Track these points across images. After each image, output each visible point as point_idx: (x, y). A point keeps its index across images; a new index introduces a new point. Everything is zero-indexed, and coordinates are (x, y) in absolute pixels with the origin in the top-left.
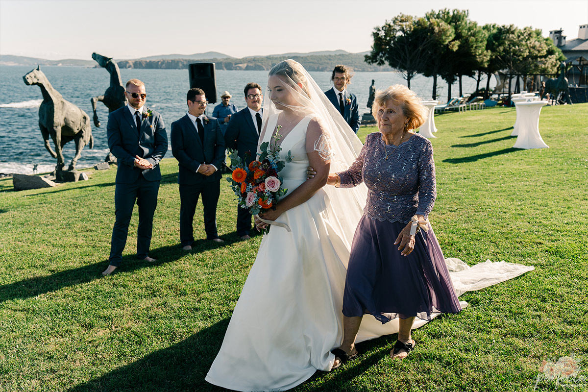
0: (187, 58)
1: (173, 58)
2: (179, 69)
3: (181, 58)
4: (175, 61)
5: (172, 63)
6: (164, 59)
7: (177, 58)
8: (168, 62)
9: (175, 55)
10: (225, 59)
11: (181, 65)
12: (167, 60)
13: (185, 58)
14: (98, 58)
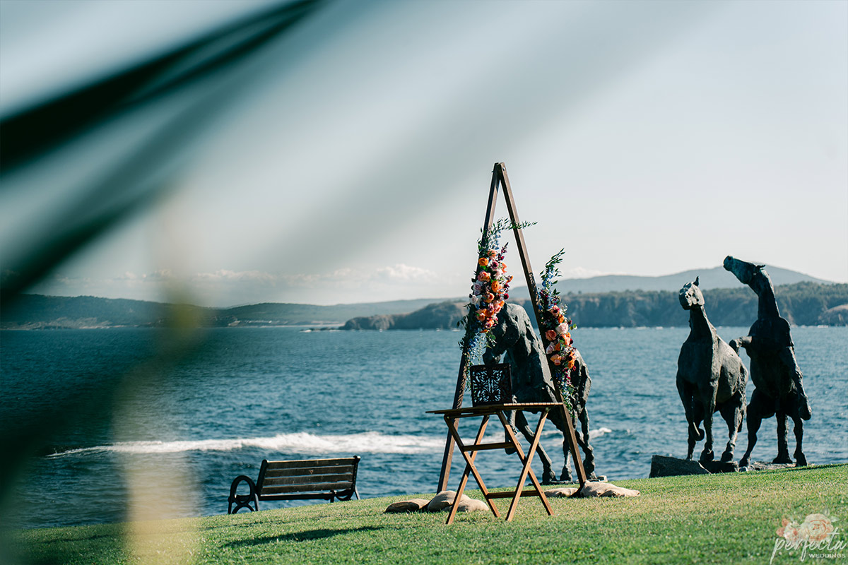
0: (657, 288)
1: (606, 289)
2: (629, 326)
3: (633, 288)
4: (613, 298)
5: (601, 306)
6: (576, 292)
7: (620, 288)
8: (587, 303)
9: (612, 278)
10: (790, 288)
11: (631, 311)
12: (587, 296)
13: (646, 288)
14: (737, 267)
